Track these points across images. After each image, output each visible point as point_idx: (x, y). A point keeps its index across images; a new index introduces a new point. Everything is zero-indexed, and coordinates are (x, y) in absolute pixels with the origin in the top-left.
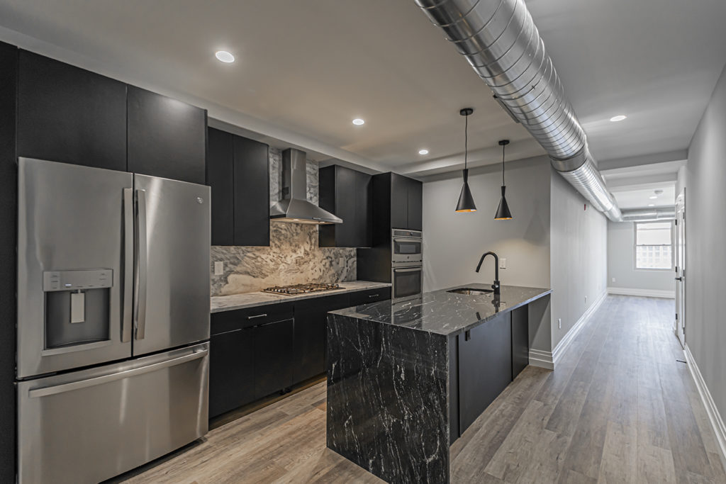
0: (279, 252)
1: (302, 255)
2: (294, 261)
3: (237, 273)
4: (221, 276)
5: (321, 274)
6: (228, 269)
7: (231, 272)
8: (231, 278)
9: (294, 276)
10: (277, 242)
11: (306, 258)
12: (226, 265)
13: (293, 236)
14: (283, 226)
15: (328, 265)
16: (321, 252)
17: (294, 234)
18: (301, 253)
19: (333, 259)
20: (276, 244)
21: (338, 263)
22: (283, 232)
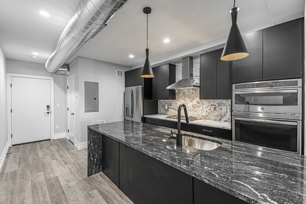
0: (185, 102)
1: (195, 103)
2: (191, 106)
3: (171, 108)
4: (167, 109)
5: (208, 114)
6: (168, 107)
7: (169, 108)
8: (169, 110)
9: (191, 112)
10: (184, 98)
11: (198, 105)
12: (168, 106)
13: (191, 95)
14: (186, 91)
15: (212, 109)
16: (207, 102)
17: (192, 94)
18: (195, 102)
19: (217, 106)
20: (183, 99)
21: (221, 109)
22: (186, 93)
